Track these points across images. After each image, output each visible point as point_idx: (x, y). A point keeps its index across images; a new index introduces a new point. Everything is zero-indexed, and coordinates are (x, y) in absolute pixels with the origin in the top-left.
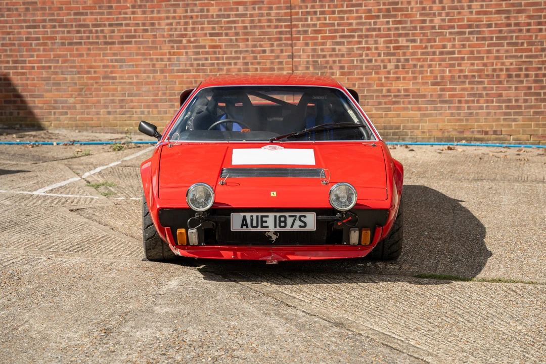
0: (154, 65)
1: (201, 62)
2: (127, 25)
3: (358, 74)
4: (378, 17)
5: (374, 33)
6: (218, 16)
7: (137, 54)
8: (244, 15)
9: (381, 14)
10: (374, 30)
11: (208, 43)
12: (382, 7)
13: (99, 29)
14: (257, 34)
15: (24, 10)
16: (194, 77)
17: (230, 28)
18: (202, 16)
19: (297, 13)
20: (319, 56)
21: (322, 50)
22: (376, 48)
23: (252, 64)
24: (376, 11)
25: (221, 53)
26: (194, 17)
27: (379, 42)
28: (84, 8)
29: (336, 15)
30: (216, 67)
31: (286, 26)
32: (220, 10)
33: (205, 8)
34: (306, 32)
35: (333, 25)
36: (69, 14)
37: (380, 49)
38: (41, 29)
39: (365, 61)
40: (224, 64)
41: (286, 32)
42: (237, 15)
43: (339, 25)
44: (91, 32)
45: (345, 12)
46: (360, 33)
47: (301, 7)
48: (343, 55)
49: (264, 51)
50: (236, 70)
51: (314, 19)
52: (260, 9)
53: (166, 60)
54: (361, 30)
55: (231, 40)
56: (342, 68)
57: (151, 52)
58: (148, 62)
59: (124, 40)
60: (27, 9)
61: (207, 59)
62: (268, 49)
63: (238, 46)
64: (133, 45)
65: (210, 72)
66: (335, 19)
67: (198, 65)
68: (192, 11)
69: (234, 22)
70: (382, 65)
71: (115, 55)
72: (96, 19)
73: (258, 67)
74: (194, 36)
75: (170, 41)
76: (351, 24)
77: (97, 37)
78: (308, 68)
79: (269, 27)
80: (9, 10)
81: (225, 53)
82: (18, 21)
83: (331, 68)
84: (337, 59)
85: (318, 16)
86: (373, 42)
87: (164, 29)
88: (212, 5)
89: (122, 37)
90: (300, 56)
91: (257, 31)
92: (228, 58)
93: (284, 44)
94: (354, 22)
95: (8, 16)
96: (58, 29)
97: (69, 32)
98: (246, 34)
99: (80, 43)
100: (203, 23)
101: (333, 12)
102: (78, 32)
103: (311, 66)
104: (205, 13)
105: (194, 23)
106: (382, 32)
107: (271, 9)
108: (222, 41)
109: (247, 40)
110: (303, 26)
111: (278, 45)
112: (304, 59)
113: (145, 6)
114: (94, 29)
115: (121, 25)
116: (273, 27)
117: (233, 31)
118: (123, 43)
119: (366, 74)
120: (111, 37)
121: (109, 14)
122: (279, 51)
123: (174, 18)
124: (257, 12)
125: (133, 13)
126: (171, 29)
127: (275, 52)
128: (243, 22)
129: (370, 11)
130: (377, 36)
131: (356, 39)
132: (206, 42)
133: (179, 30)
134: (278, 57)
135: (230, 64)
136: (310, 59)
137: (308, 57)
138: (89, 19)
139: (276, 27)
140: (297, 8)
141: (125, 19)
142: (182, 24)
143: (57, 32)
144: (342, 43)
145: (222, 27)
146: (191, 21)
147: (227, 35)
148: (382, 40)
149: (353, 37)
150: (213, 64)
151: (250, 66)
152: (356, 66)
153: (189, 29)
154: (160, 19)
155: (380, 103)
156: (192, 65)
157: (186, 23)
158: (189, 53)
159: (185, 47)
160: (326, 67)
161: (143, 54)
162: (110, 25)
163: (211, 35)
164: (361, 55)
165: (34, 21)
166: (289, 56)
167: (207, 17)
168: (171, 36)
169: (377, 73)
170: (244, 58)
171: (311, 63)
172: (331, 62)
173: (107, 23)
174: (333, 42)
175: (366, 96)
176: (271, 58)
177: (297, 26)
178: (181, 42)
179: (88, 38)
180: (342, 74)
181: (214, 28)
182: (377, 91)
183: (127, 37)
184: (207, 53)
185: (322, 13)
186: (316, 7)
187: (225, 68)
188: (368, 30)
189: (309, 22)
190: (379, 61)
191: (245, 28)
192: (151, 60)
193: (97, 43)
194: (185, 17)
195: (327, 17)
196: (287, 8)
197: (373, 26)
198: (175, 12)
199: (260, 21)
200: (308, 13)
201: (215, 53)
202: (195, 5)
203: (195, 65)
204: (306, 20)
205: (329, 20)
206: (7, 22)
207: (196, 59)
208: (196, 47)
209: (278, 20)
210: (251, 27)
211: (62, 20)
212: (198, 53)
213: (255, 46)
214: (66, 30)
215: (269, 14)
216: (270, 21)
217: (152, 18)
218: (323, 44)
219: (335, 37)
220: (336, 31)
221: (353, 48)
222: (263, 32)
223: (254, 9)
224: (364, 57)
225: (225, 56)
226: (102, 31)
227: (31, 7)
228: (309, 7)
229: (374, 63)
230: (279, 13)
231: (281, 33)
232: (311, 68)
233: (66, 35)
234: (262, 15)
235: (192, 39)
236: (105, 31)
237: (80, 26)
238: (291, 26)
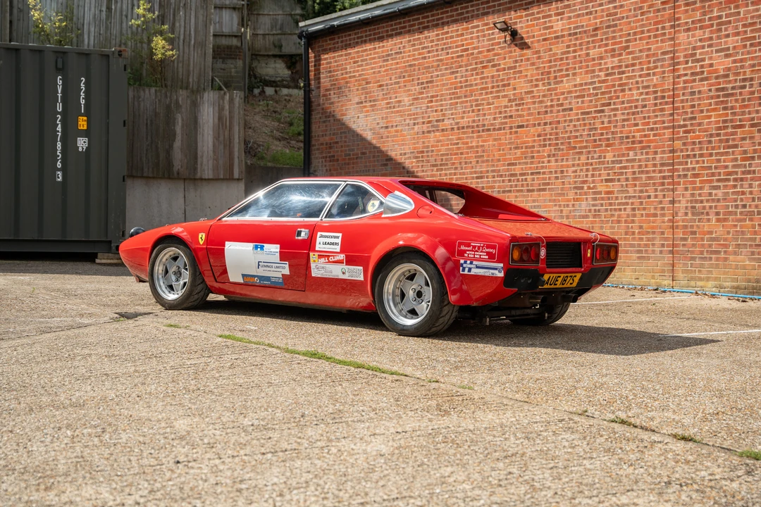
0: (562, 211)
1: (597, 208)
2: (544, 173)
3: (733, 221)
4: (753, 158)
5: (749, 176)
6: (613, 162)
7: (550, 201)
8: (634, 160)
9: (756, 155)
10: (749, 172)
11: (603, 189)
12: (757, 147)
13: (524, 177)
14: (644, 179)
15: (475, 163)
16: (592, 222)
17: (622, 174)
18: (600, 163)
19: (678, 157)
20: (696, 201)
21: (700, 195)
22: (751, 193)
23: (639, 209)
24: (751, 151)
25: (614, 199)
26: (594, 164)
27: (754, 186)
28: (515, 159)
29: (714, 158)
30: (609, 213)
31: (669, 171)
32: (614, 156)
33: (603, 155)
34: (685, 176)
35: (710, 168)
36: (504, 165)
37: (754, 193)
38: (486, 180)
39: (740, 207)
40: (615, 210)
41: (669, 176)
42: (628, 161)
43: (716, 168)
44: (518, 180)
45: (722, 154)
46: (735, 176)
47: (682, 151)
48: (718, 200)
49: (649, 197)
50: (625, 216)
51: (694, 163)
52: (647, 153)
53: (571, 206)
54: (736, 173)
55: (622, 185)
56: (717, 214)
57: (560, 198)
58: (557, 208)
59: (542, 187)
60: (477, 162)
61: (602, 205)
62: (652, 194)
63: (628, 192)
64: (547, 192)
65: (605, 218)
66: (712, 162)
67: (595, 210)
68: (593, 158)
69: (625, 168)
70: (756, 210)
71: (534, 201)
72: (522, 169)
73: (644, 212)
74: (593, 182)
75: (575, 188)
76: (726, 167)
77: (522, 185)
78: (686, 214)
79: (654, 171)
80: (466, 163)
81: (617, 198)
82: (471, 173)
83: (708, 214)
84: (713, 204)
85: (697, 159)
86: (747, 186)
87: (570, 176)
88: (608, 152)
89: (539, 185)
90: (680, 201)
91: (644, 176)
92: (619, 204)
93: (666, 188)
94: (730, 164)
95: (466, 168)
96: (496, 179)
97: (503, 181)
98: (635, 179)
99: (510, 191)
100: (600, 170)
101: (711, 155)
102: (510, 181)
103: (689, 212)
104: (602, 160)
105: (594, 170)
106: (757, 175)
107: (656, 153)
108: (615, 187)
109: (635, 185)
110: (684, 170)
111: (662, 190)
112: (683, 204)
113: (558, 154)
114: (520, 178)
115: (539, 173)
116: (657, 171)
117: (624, 176)
118: (540, 190)
119: (740, 220)
120: (532, 185)
121: (532, 163)
122: (662, 197)
123: (578, 165)
124: (644, 157)
125: (549, 162)
126: (576, 176)
127: (659, 197)
128: (633, 167)
129: (745, 152)
130: (752, 179)
131: (732, 183)
132: (601, 188)
133: (581, 177)
134: (661, 202)
135: (620, 210)
136: (689, 205)
137: (687, 201)
138: (517, 169)
139: (660, 172)
140: (679, 151)
141: (542, 167)
142: (584, 170)
143: (495, 182)
144: (718, 188)
145: (615, 173)
146: (591, 167)
147: (619, 180)
148: (757, 183)
149: (728, 180)
150: (606, 210)
151: (637, 212)
152: (731, 212)
153: (590, 176)
154: (568, 166)
155: (753, 253)
156: (590, 211)
157: (587, 170)
158: (589, 199)
159: (586, 194)
160: (703, 213)
161: (554, 201)
162: (532, 174)
163: (607, 181)
164: (736, 200)
165: (481, 172)
166: (670, 201)
167: (603, 163)
168: (575, 182)
169: (751, 220)
170: (632, 204)
171: (689, 208)
172: (707, 208)
173: (530, 172)
174: (710, 186)
175: (739, 244)
176: (655, 204)
177: (677, 170)
178: (582, 188)
179: (516, 186)
180: (718, 220)
181: (608, 174)
182: (751, 239)
183: (544, 184)
184: (602, 199)
185: (701, 155)
186: (696, 150)
187: (616, 213)
188: (743, 173)
189: (689, 166)
190: (753, 207)
191: (634, 173)
192: (560, 206)
193: (522, 191)
194: (587, 164)
195: (706, 159)
196: (671, 151)
197: (748, 169)
198: (579, 159)
199: (646, 166)
200: (688, 156)
201: (609, 199)
202: (595, 151)
203: (593, 211)
204: (687, 163)
205: (707, 163)
206: (464, 174)
207: (593, 205)
208: (595, 193)
209: (662, 165)
210: (639, 172)
211: (499, 171)
212: (595, 199)
213: (641, 191)
214: (501, 179)
215: (654, 159)
216: (655, 165)
217: (562, 166)
218: (701, 188)
219: (711, 181)
220: (713, 175)
221: (728, 193)
222: (648, 177)
223: (642, 154)
224: (738, 203)
225: (617, 201)
226: (526, 180)
227: (480, 160)
228: (689, 150)
229: (748, 209)
230: (663, 157)
231: (664, 178)
232: (690, 215)
233: (501, 184)
234: (647, 160)
235: (592, 185)
236: (528, 180)
237: (512, 175)
238: (673, 171)
